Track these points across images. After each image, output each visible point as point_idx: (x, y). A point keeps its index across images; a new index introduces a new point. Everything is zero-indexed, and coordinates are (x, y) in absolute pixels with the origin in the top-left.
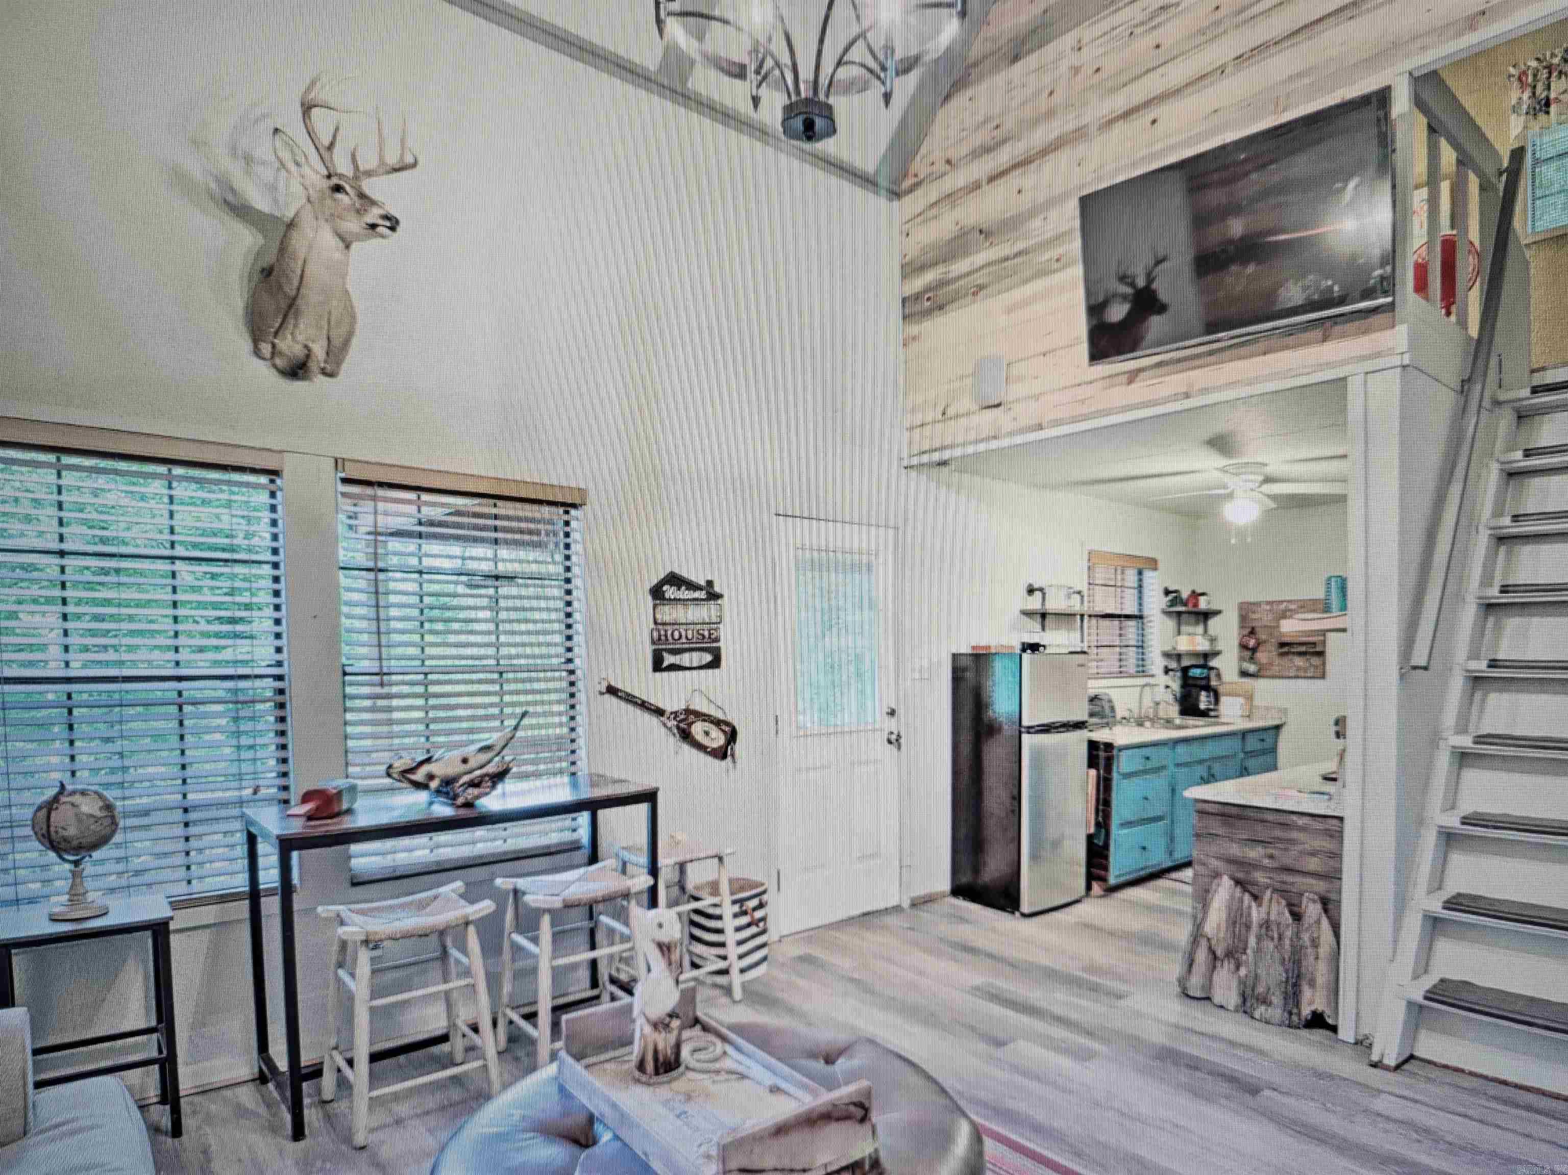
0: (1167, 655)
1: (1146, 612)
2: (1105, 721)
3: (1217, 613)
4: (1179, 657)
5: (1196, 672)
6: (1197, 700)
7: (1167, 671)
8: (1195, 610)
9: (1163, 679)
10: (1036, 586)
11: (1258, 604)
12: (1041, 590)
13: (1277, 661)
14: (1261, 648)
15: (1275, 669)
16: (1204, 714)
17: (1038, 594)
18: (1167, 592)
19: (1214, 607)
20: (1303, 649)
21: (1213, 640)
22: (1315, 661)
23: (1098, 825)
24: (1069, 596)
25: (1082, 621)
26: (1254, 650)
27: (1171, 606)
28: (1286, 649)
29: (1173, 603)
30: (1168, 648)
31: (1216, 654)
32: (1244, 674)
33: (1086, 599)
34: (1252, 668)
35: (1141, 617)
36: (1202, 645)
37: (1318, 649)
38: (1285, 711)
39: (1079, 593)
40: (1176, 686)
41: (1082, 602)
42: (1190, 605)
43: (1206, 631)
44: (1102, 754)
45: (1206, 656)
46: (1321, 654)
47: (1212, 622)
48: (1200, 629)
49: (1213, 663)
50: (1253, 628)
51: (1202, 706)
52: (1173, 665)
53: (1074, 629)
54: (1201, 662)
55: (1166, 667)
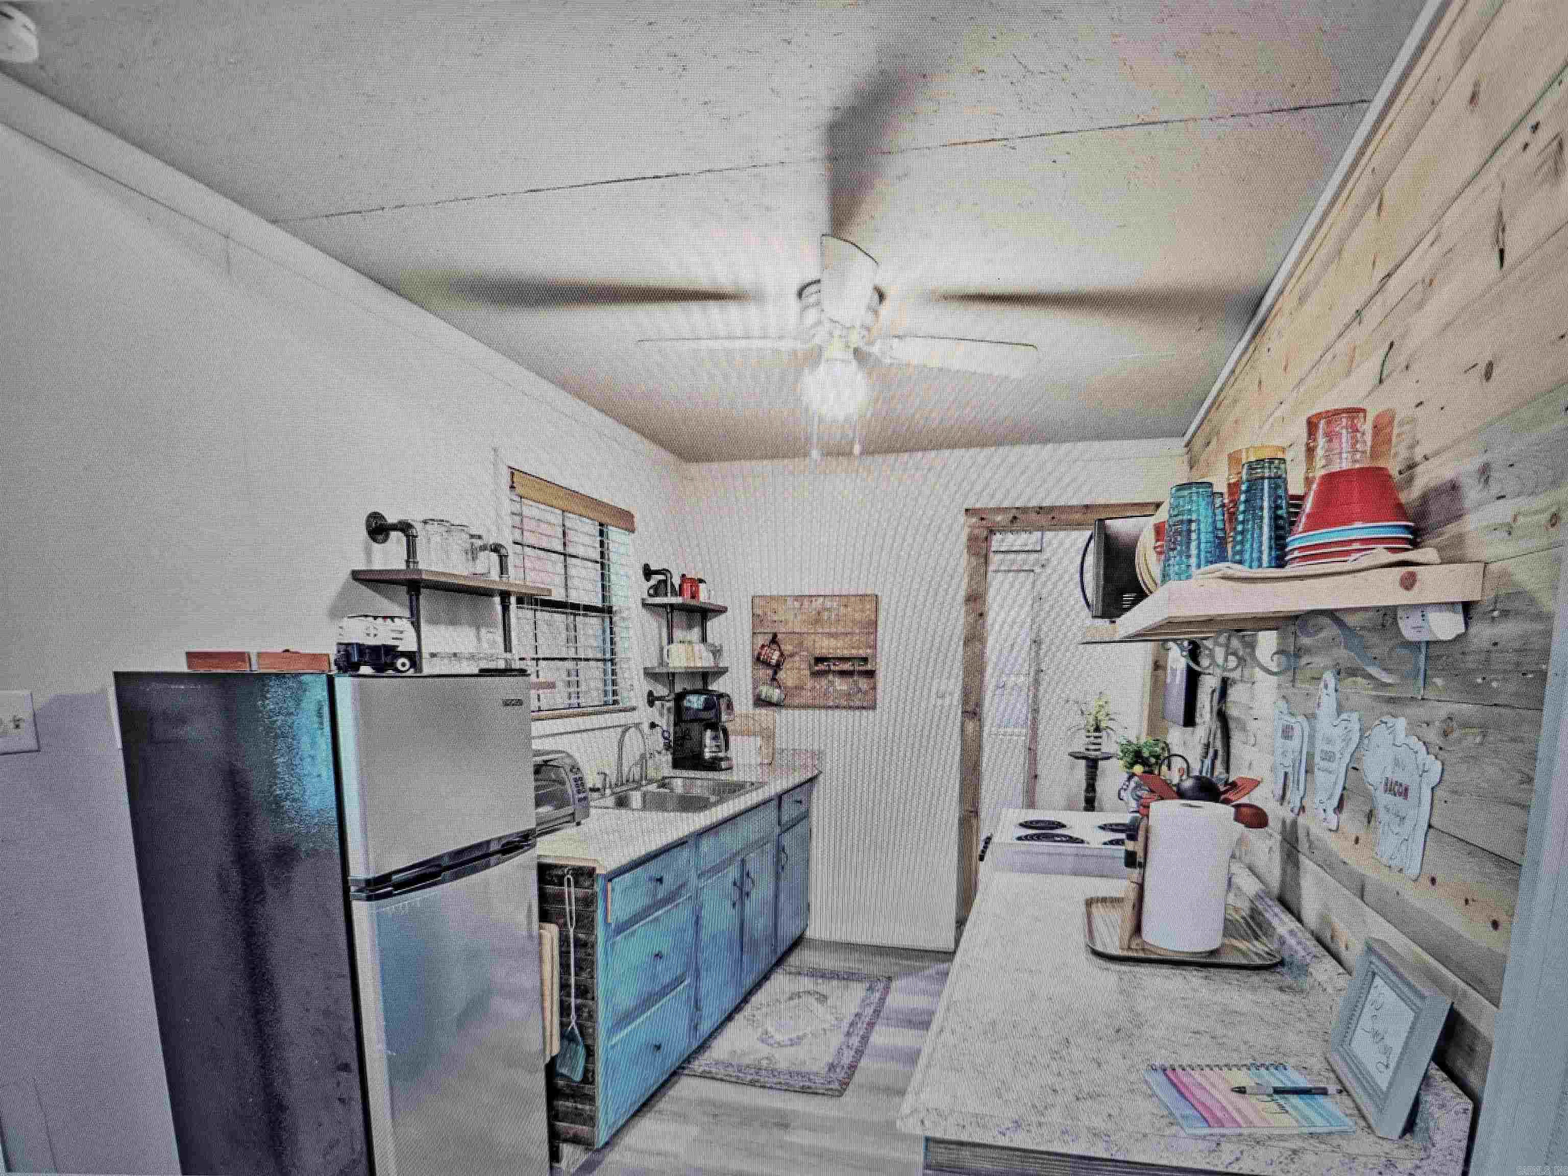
0: (650, 674)
1: (616, 602)
2: (569, 810)
3: (721, 610)
4: (670, 678)
5: (695, 702)
6: (701, 745)
7: (652, 699)
8: (693, 602)
9: (646, 714)
10: (391, 519)
11: (783, 599)
12: (405, 527)
13: (810, 683)
14: (787, 665)
15: (806, 696)
16: (713, 765)
17: (397, 540)
18: (648, 573)
19: (718, 601)
20: (847, 666)
21: (717, 652)
22: (863, 683)
23: (566, 1036)
24: (473, 553)
25: (505, 608)
26: (777, 667)
27: (656, 594)
28: (821, 667)
29: (656, 590)
30: (652, 662)
31: (720, 672)
32: (761, 702)
33: (511, 561)
34: (775, 694)
35: (609, 610)
36: (703, 660)
37: (869, 667)
38: (818, 755)
39: (496, 549)
40: (665, 722)
41: (503, 569)
42: (687, 594)
43: (704, 639)
44: (571, 892)
45: (706, 676)
46: (871, 674)
47: (713, 625)
48: (696, 633)
49: (716, 686)
50: (775, 636)
51: (707, 755)
52: (661, 690)
53: (490, 625)
54: (699, 685)
55: (650, 694)
